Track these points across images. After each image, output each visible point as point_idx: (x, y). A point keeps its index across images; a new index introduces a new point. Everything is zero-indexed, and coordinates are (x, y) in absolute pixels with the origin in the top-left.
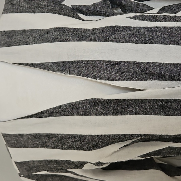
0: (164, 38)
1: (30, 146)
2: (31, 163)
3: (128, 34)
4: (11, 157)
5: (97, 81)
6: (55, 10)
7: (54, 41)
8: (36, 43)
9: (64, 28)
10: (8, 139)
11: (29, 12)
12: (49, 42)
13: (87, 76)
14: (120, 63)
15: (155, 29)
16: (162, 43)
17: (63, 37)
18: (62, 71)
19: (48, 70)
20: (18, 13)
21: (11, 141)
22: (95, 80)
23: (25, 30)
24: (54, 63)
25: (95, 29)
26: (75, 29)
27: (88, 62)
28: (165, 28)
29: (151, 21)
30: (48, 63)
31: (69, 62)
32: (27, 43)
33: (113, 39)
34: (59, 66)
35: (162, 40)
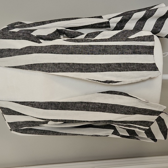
0: (81, 51)
1: (16, 114)
2: (18, 123)
3: (63, 49)
4: (5, 120)
5: (48, 73)
6: (27, 38)
7: (25, 54)
8: (16, 55)
9: (30, 46)
10: (3, 110)
11: (12, 39)
12: (22, 55)
13: (43, 71)
14: (59, 64)
15: (77, 47)
16: (80, 54)
17: (30, 52)
18: (31, 69)
19: (23, 69)
20: (6, 39)
21: (5, 111)
22: (47, 73)
23: (10, 49)
24: (26, 65)
25: (46, 46)
26: (36, 46)
27: (43, 64)
28: (82, 46)
29: (75, 42)
30: (23, 66)
31: (33, 64)
32: (11, 56)
33: (56, 52)
34: (29, 67)
35: (81, 52)
